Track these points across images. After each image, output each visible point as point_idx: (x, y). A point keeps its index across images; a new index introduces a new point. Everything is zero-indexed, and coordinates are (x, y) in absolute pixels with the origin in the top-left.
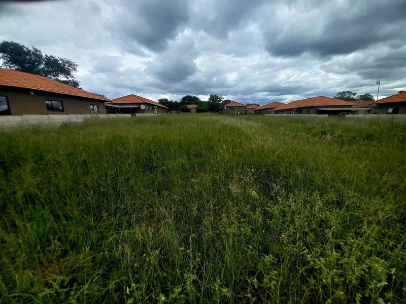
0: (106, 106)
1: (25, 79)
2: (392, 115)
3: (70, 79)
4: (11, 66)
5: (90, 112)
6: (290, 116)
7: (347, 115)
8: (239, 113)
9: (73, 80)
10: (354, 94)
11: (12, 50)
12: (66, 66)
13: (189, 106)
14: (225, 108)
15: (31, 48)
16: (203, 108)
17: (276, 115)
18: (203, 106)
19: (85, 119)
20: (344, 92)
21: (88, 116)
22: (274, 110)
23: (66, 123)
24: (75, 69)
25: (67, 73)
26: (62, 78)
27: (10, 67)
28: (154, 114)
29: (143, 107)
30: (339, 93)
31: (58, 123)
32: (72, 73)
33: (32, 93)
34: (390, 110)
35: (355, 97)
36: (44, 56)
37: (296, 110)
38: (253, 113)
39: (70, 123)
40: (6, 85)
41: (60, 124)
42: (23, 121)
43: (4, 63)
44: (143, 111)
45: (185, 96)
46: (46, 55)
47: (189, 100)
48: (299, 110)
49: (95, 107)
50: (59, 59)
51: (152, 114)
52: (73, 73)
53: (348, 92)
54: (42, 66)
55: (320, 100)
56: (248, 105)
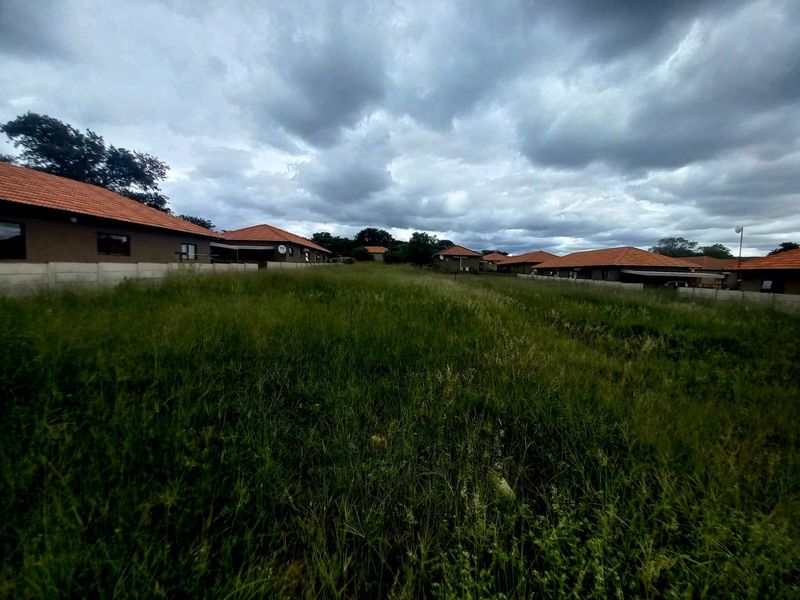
0: (212, 248)
1: (64, 192)
2: (772, 294)
3: (151, 191)
4: (39, 160)
5: (180, 257)
6: (567, 282)
7: (682, 289)
8: (467, 269)
9: (156, 194)
10: (693, 244)
11: (45, 131)
12: (147, 169)
13: (371, 249)
14: (442, 258)
15: (83, 132)
16: (399, 254)
17: (540, 277)
18: (398, 249)
19: (169, 272)
20: (672, 240)
21: (175, 266)
22: (537, 266)
23: (131, 280)
24: (162, 175)
25: (146, 180)
26: (135, 188)
27: (37, 163)
28: (304, 264)
29: (282, 250)
30: (663, 241)
31: (116, 280)
32: (155, 181)
33: (74, 220)
34: (768, 284)
35: (695, 250)
36: (107, 147)
37: (578, 269)
38: (495, 268)
39: (138, 280)
40: (24, 202)
41: (117, 283)
42: (47, 275)
43: (26, 154)
44: (282, 258)
45: (364, 228)
46: (112, 147)
47: (371, 237)
48: (586, 272)
49: (191, 248)
50: (134, 155)
51: (299, 264)
52: (158, 181)
53: (681, 240)
54: (101, 166)
55: (627, 254)
56: (486, 253)
